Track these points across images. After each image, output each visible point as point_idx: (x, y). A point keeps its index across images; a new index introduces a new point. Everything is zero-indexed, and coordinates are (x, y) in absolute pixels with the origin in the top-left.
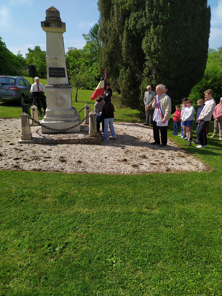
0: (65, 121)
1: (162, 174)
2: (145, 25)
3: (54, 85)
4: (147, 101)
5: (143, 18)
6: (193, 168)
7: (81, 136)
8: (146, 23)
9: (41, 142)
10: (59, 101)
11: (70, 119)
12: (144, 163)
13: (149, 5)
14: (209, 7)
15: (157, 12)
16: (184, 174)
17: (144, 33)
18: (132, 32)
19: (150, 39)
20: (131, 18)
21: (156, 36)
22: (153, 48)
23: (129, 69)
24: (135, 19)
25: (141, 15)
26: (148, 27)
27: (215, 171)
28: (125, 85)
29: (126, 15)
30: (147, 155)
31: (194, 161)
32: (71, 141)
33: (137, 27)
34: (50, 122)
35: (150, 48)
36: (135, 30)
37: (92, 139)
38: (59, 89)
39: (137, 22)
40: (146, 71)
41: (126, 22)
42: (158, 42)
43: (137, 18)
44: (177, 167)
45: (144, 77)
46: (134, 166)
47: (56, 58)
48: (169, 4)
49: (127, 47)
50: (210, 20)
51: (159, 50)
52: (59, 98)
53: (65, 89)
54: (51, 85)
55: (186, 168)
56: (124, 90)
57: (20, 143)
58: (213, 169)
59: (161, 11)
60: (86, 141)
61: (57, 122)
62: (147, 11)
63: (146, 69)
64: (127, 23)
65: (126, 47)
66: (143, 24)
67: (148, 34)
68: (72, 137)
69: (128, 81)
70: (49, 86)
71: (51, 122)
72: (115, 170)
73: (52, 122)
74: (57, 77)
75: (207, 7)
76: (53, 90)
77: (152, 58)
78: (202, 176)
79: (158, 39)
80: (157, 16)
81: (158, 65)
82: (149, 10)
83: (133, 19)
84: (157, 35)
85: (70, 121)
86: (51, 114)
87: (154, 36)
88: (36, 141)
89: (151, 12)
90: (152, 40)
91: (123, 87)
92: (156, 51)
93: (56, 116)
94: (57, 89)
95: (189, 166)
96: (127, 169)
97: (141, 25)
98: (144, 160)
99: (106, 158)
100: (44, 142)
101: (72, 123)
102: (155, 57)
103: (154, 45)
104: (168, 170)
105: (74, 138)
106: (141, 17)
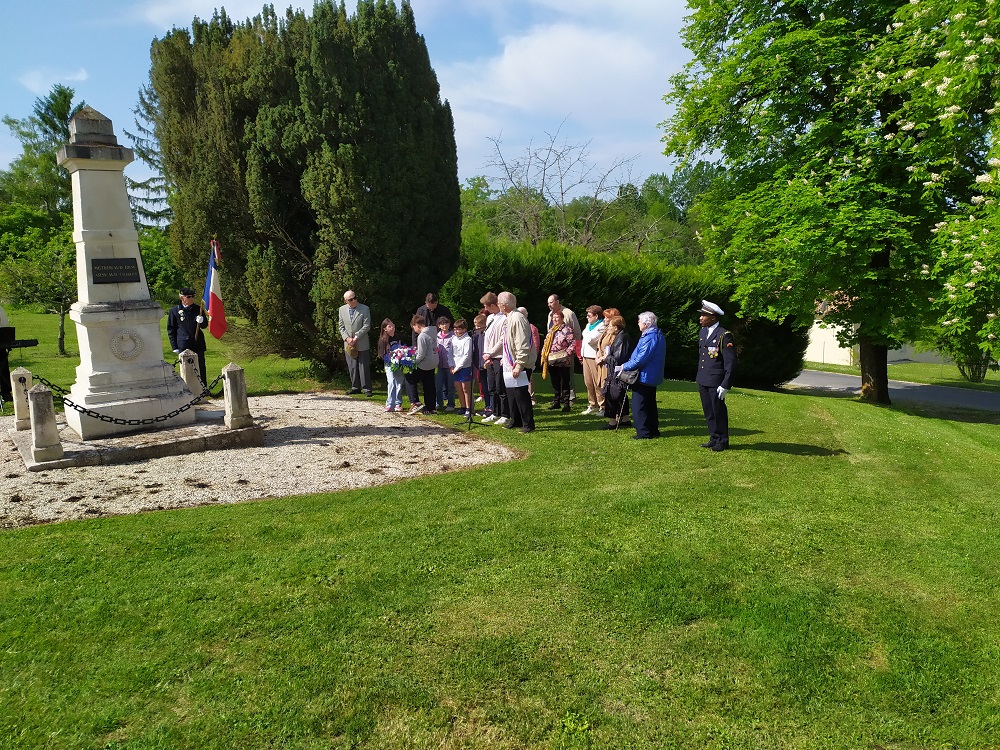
0: (157, 397)
1: (437, 476)
2: (304, 140)
3: (108, 303)
4: (349, 329)
5: (298, 122)
6: (494, 459)
7: (204, 431)
8: (307, 136)
9: (96, 460)
10: (128, 346)
11: (163, 390)
12: (391, 464)
13: (310, 94)
14: (447, 103)
15: (333, 113)
16: (479, 470)
17: (304, 161)
18: (267, 154)
19: (324, 175)
20: (260, 119)
21: (340, 170)
22: (334, 199)
23: (271, 247)
24: (274, 123)
25: (290, 116)
26: (315, 145)
27: (533, 457)
28: (269, 291)
29: (244, 110)
30: (389, 450)
31: (490, 447)
32: (183, 447)
33: (284, 145)
34: (106, 405)
35: (328, 199)
36: (279, 150)
37: (238, 434)
38: (127, 313)
39: (280, 132)
40: (321, 254)
41: (247, 127)
42: (346, 183)
43: (281, 122)
44: (462, 462)
45: (319, 268)
46: (373, 471)
47: (110, 235)
48: (358, 95)
49: (265, 193)
50: (453, 133)
51: (351, 204)
52: (126, 337)
53: (142, 314)
54: (101, 303)
55: (478, 459)
56: (267, 304)
57: (32, 469)
58: (528, 454)
59: (342, 110)
60: (225, 441)
61: (127, 402)
62: (305, 107)
63: (323, 247)
64: (251, 131)
65: (259, 193)
66: (299, 138)
67: (317, 164)
68: (183, 435)
69: (275, 281)
70: (96, 308)
71: (110, 404)
72: (335, 485)
73: (113, 404)
74: (117, 282)
75: (443, 103)
76: (110, 317)
77: (333, 221)
78: (514, 466)
79: (345, 174)
80: (332, 122)
81: (353, 238)
82: (310, 106)
83: (268, 122)
84: (343, 168)
85: (164, 395)
86: (106, 381)
87: (335, 170)
88: (82, 460)
89: (316, 111)
90: (331, 179)
91: (264, 297)
92: (344, 205)
93: (121, 386)
94: (121, 314)
95: (483, 456)
96: (359, 479)
97: (293, 140)
98: (387, 459)
99: (298, 467)
100: (106, 458)
101: (170, 400)
102: (341, 220)
103: (338, 190)
104: (445, 468)
105: (190, 438)
106: (291, 119)
